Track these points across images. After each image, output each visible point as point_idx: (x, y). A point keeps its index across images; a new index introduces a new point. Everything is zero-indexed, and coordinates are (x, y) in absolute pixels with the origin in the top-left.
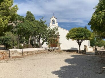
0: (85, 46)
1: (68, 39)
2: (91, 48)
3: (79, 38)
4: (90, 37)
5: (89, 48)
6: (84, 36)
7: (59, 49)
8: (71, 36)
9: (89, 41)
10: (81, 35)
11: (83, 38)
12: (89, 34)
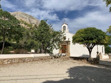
0: (98, 53)
1: (74, 44)
2: (106, 55)
3: (87, 41)
4: (104, 40)
5: (104, 55)
6: (95, 38)
7: (66, 55)
8: (77, 39)
9: (103, 46)
10: (90, 37)
11: (94, 41)
12: (102, 35)
